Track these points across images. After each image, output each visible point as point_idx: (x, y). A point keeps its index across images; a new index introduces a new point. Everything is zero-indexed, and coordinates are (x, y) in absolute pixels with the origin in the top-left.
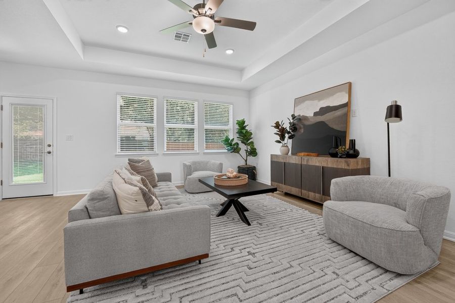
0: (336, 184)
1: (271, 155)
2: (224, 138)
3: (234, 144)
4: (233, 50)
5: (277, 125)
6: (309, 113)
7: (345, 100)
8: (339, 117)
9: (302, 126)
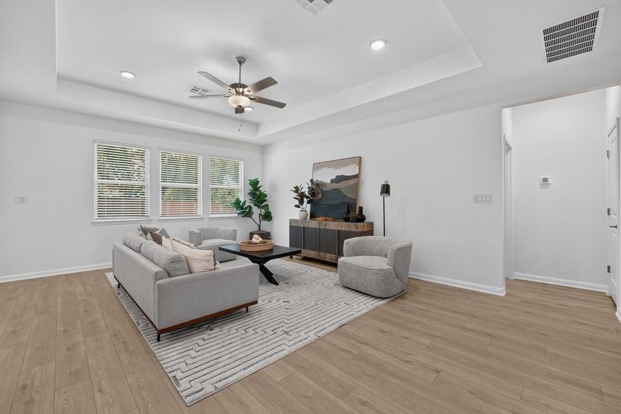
0: (348, 243)
1: (290, 220)
2: (233, 201)
3: (246, 208)
5: (297, 190)
6: (327, 180)
7: (356, 172)
8: (351, 186)
9: (320, 191)
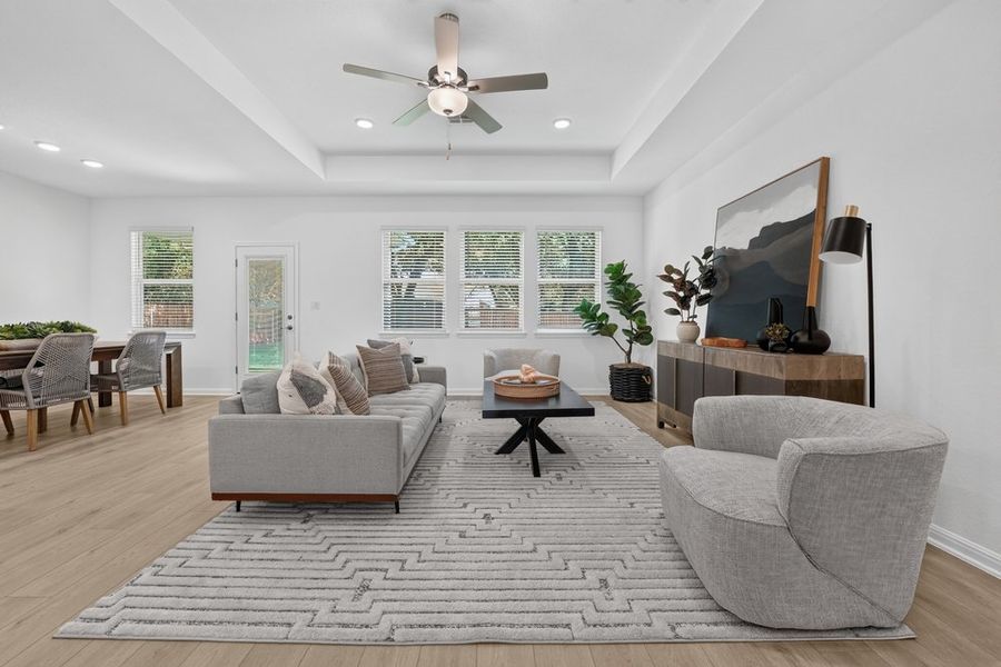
2: (580, 304)
3: (600, 317)
4: (570, 122)
5: (669, 274)
6: (743, 245)
7: (810, 205)
9: (726, 273)
